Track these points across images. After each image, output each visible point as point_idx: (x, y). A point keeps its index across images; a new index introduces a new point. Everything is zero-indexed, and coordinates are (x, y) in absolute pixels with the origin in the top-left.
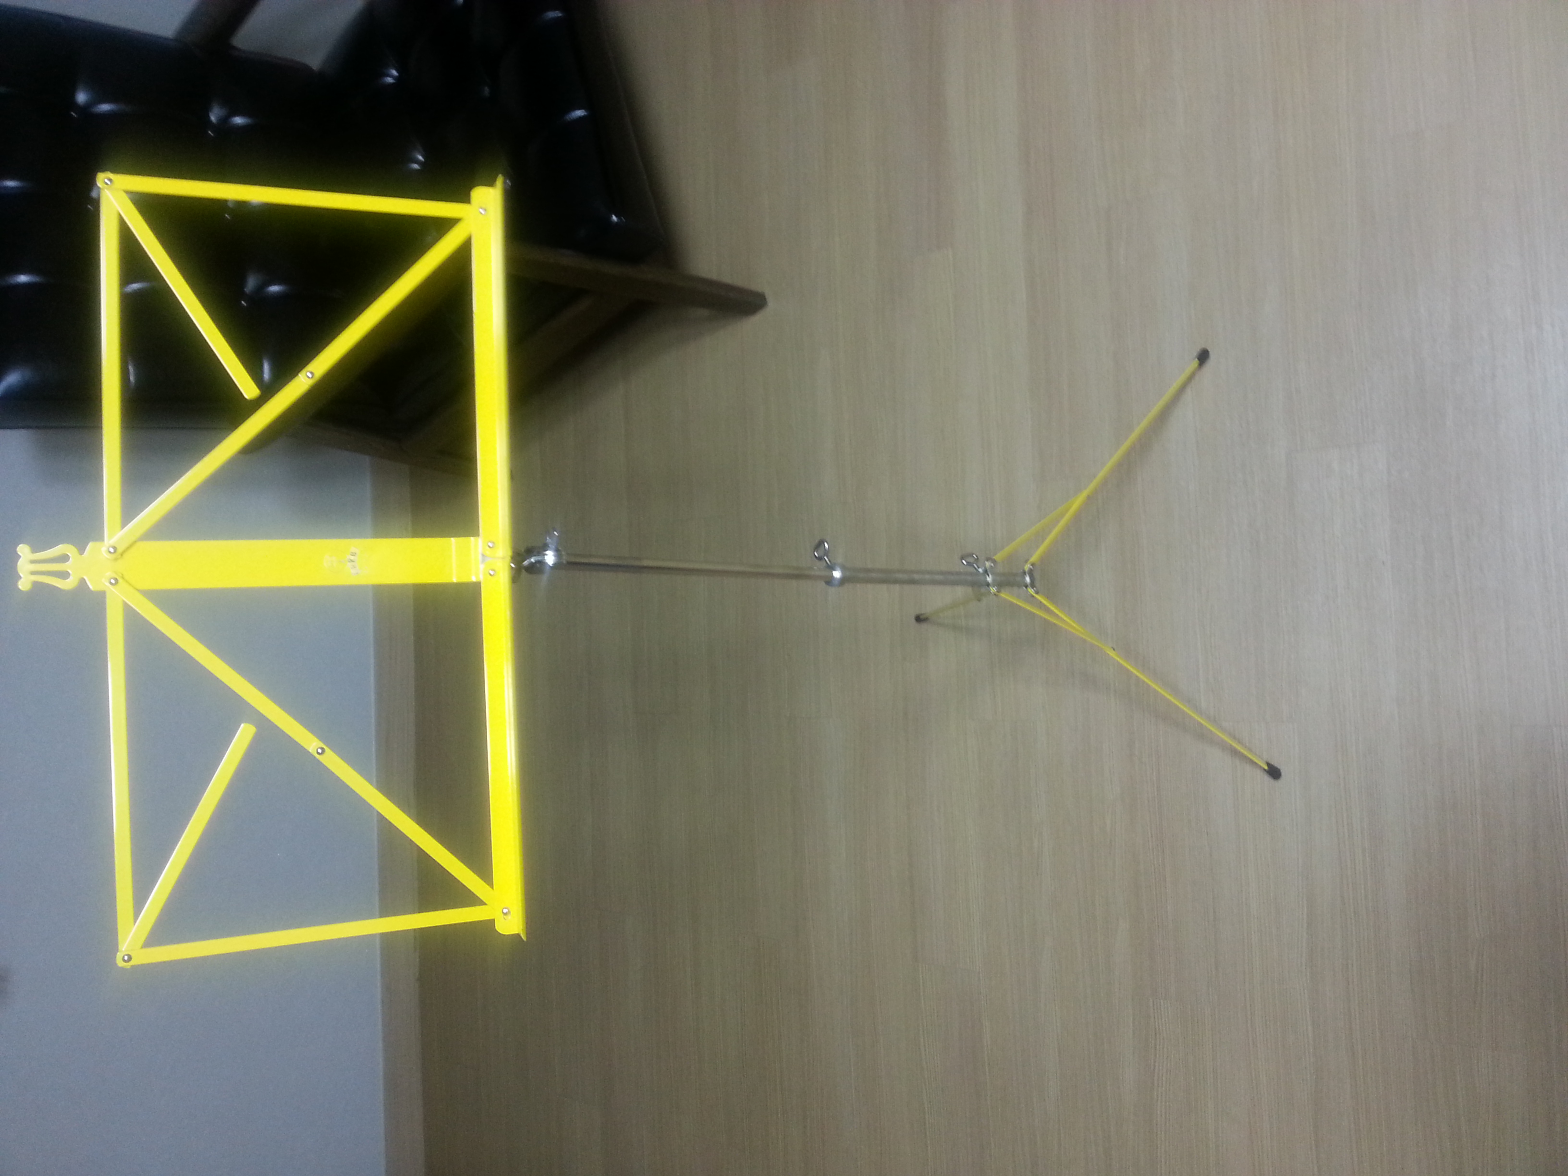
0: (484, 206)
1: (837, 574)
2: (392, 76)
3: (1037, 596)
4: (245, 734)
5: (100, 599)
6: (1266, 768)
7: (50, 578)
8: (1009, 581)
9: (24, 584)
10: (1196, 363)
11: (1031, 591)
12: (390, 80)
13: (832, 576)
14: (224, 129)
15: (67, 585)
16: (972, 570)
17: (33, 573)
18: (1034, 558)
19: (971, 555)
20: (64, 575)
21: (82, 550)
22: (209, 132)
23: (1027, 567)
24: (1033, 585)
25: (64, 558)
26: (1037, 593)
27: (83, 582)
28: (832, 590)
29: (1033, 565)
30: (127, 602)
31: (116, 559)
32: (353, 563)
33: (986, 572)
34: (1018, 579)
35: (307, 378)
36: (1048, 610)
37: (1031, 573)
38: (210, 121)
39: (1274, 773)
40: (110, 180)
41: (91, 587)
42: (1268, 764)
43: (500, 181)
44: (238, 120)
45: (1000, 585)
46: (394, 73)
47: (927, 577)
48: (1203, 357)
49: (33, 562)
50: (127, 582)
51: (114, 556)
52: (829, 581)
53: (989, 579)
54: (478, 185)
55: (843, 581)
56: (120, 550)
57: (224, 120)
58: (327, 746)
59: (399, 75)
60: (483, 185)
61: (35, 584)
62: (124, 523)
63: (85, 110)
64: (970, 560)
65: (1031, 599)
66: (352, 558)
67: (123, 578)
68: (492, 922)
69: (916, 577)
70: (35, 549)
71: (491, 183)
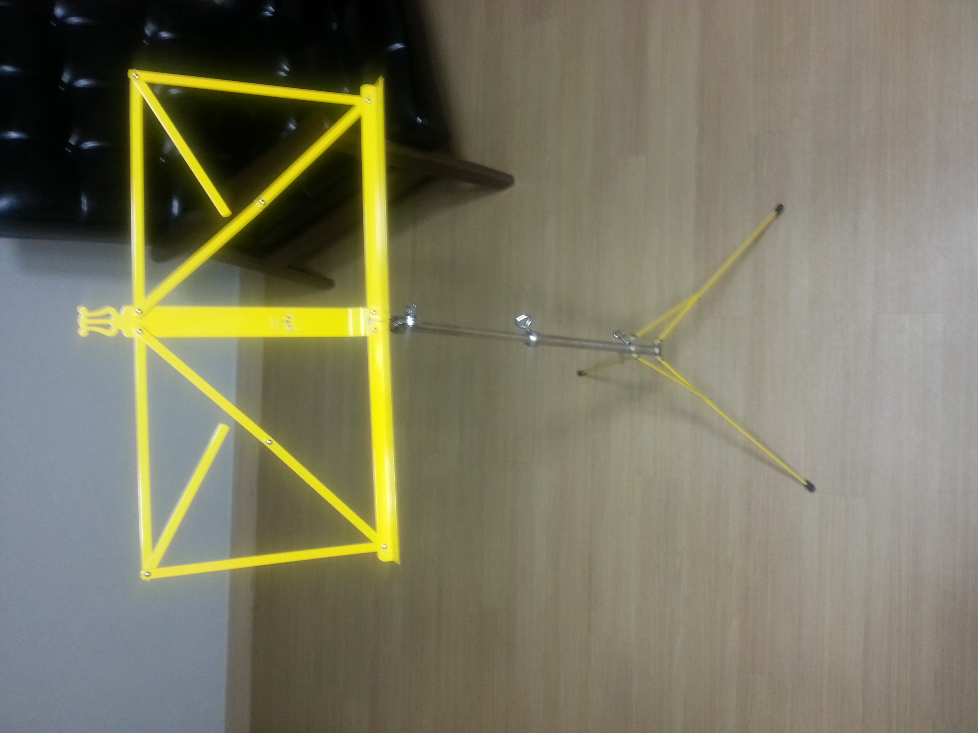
0: (369, 97)
1: (533, 338)
2: (269, 11)
3: (662, 362)
4: (222, 431)
5: (131, 341)
6: (806, 484)
7: (100, 328)
8: (644, 350)
9: (83, 332)
10: (773, 213)
11: (659, 358)
12: (268, 14)
13: (530, 340)
14: (155, 40)
15: (109, 333)
16: (621, 342)
17: (90, 325)
18: (662, 336)
19: (620, 332)
20: (107, 327)
21: (119, 311)
22: (144, 41)
23: (657, 342)
24: (660, 354)
25: (108, 316)
26: (663, 359)
27: (119, 331)
28: (531, 349)
29: (661, 341)
30: (148, 344)
31: (142, 316)
32: (288, 323)
33: (630, 344)
34: (651, 350)
35: (260, 204)
36: (669, 371)
37: (659, 346)
38: (146, 35)
39: (810, 487)
40: (138, 74)
41: (126, 336)
42: (808, 482)
43: (381, 81)
44: (165, 35)
45: (639, 353)
46: (271, 8)
47: (592, 344)
48: (779, 209)
49: (90, 318)
50: (149, 332)
51: (140, 314)
52: (528, 343)
53: (633, 349)
54: (364, 84)
55: (537, 343)
56: (145, 311)
57: (155, 35)
58: (275, 439)
59: (276, 11)
60: (368, 84)
61: (91, 333)
62: (147, 294)
63: (61, 22)
64: (620, 335)
65: (658, 363)
66: (288, 320)
67: (145, 328)
69: (585, 343)
70: (91, 309)
71: (373, 82)
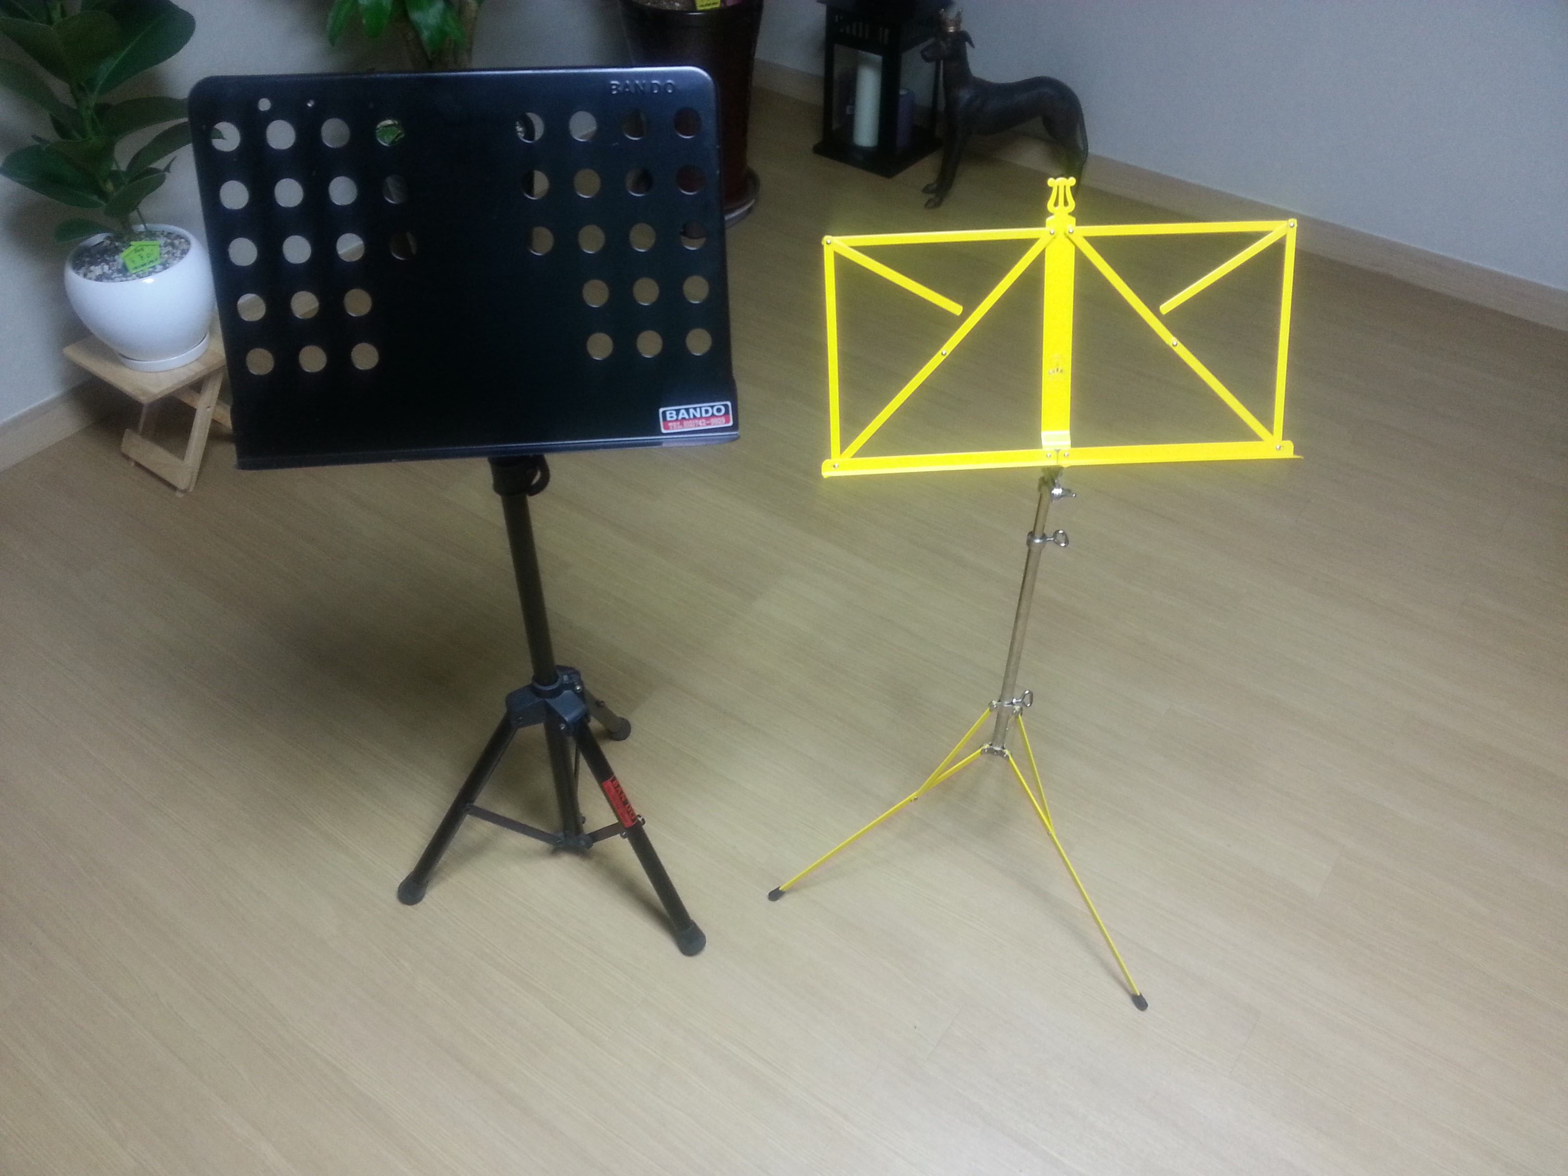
0: (1282, 448)
3: (980, 750)
4: (956, 309)
5: (1041, 223)
7: (1055, 197)
9: (1051, 182)
15: (1050, 205)
17: (1058, 188)
20: (1056, 205)
21: (1071, 214)
23: (1007, 752)
24: (991, 751)
25: (1066, 203)
27: (1052, 214)
30: (1040, 240)
31: (1065, 234)
32: (1056, 370)
35: (1172, 342)
37: (1001, 753)
40: (1293, 226)
41: (1047, 221)
43: (1296, 456)
49: (1065, 188)
50: (1051, 241)
51: (1067, 233)
54: (1294, 444)
56: (1071, 236)
58: (947, 358)
60: (1294, 447)
61: (1050, 189)
62: (1087, 238)
66: (1059, 370)
67: (1054, 238)
68: (830, 458)
70: (1073, 189)
71: (1296, 452)
